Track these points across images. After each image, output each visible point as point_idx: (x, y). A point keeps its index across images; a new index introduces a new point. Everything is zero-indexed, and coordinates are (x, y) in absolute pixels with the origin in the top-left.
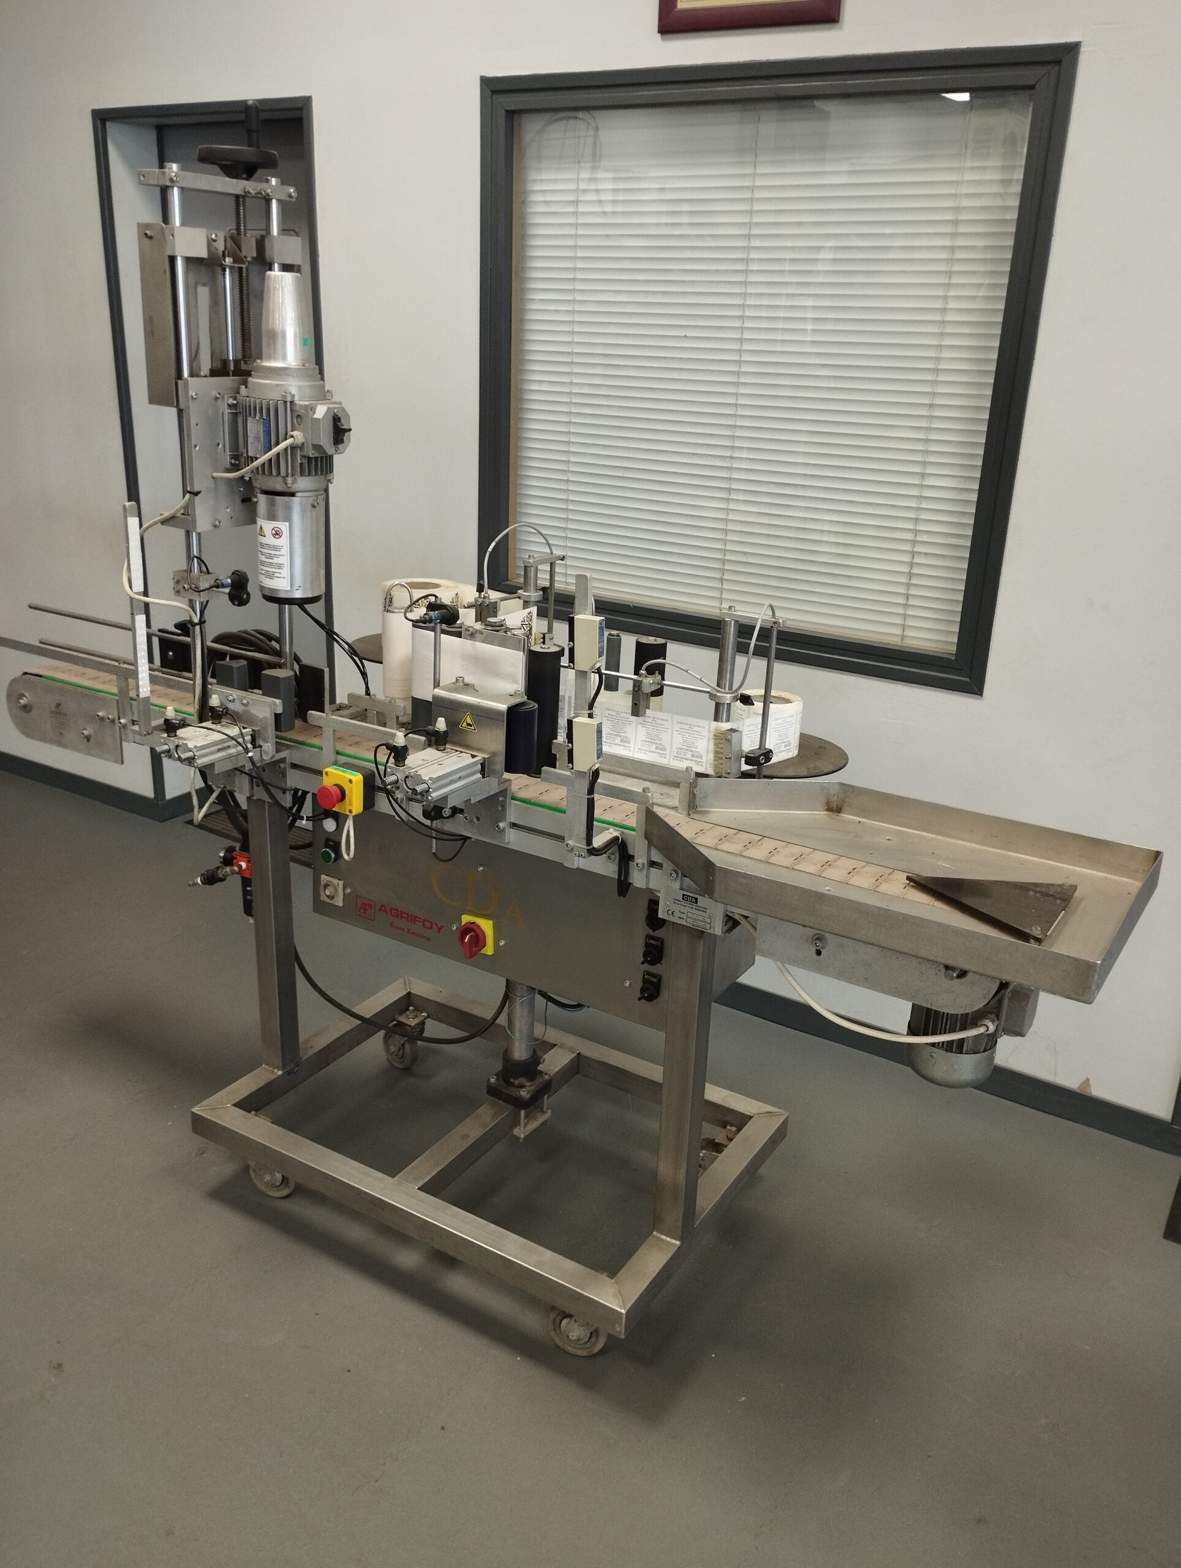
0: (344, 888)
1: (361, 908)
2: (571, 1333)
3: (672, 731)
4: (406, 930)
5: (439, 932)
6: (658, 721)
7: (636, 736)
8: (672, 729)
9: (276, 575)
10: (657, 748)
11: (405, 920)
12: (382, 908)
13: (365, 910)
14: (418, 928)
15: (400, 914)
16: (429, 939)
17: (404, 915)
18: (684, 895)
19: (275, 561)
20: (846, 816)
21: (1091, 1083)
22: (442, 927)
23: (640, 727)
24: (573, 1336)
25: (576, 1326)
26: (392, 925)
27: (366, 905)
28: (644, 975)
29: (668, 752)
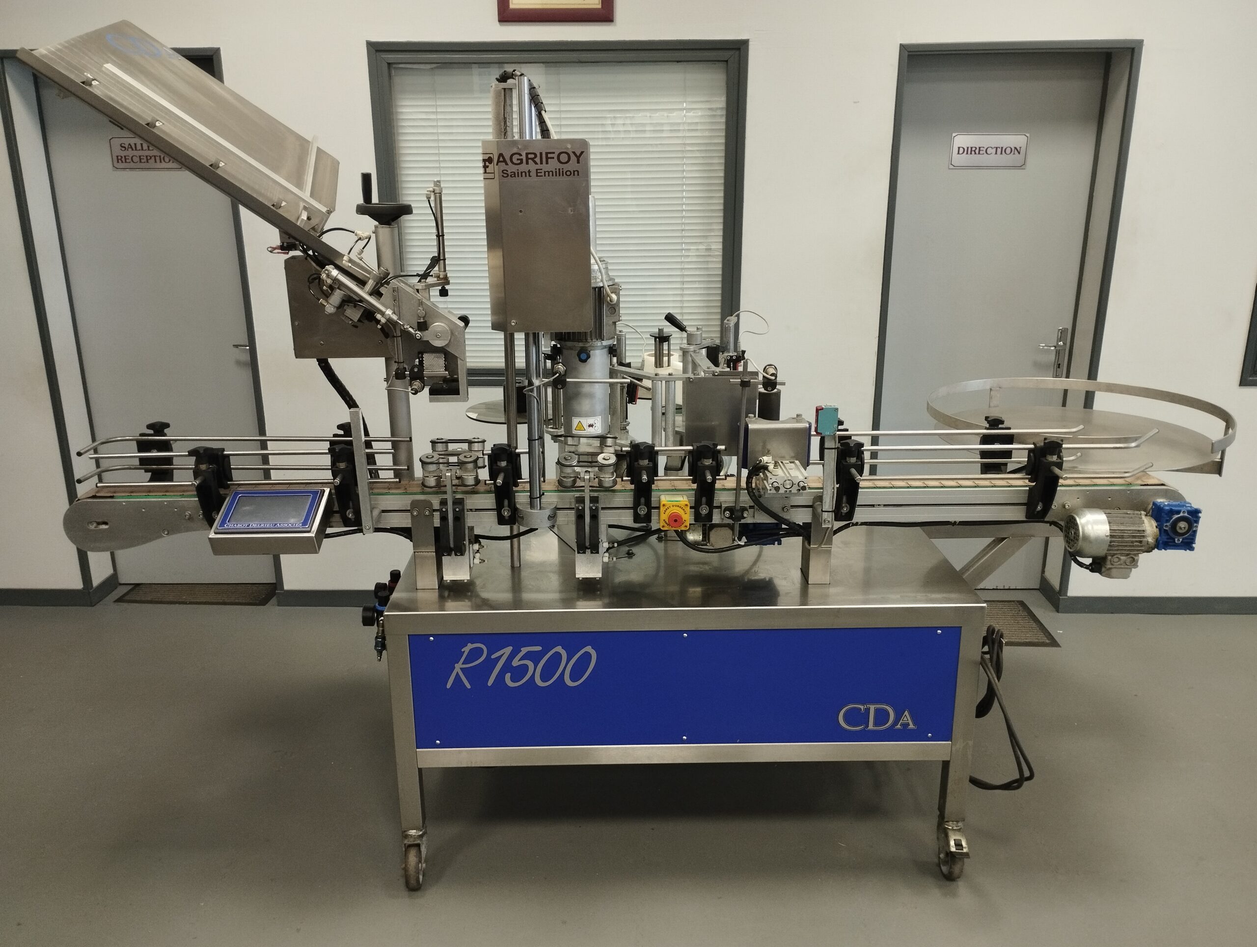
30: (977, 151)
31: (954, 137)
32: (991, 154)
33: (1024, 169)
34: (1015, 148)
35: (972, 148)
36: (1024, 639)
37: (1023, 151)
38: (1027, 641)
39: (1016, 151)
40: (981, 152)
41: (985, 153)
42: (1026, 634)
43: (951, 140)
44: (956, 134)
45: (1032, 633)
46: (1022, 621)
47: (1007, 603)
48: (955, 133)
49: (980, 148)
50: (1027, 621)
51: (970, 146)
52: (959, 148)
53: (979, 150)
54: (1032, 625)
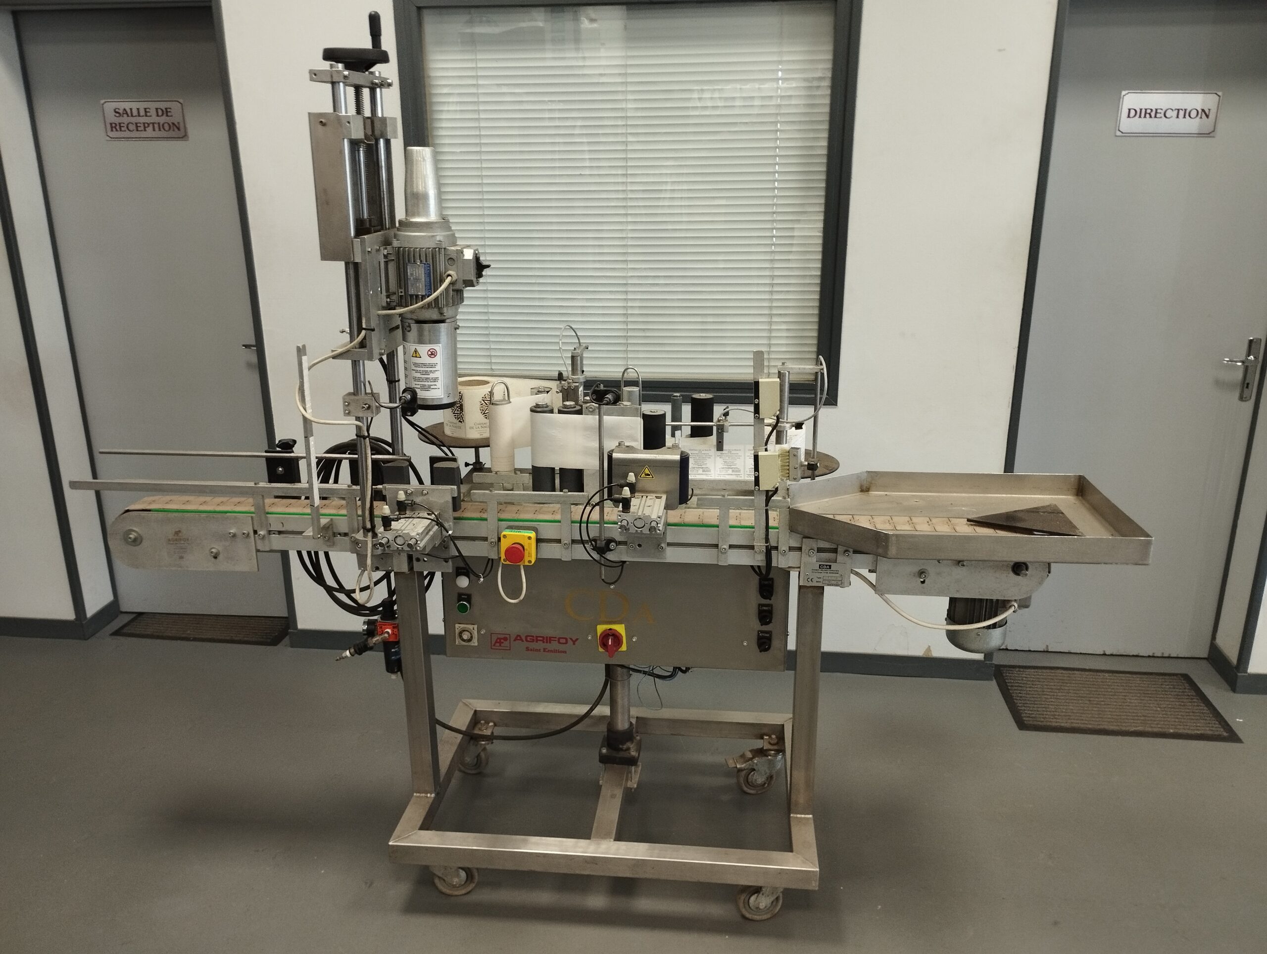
0: (478, 632)
1: (496, 642)
2: (761, 904)
3: (745, 458)
4: (542, 650)
5: (574, 644)
6: (733, 452)
7: (715, 465)
8: (745, 456)
9: (432, 387)
10: (733, 471)
11: (541, 642)
12: (518, 638)
13: (500, 643)
14: (554, 645)
15: (535, 639)
16: (565, 652)
17: (539, 638)
18: (820, 565)
19: (432, 376)
20: (873, 493)
21: (931, 649)
22: (577, 639)
23: (718, 459)
24: (763, 906)
25: (763, 898)
26: (527, 649)
27: (500, 639)
28: (759, 634)
29: (742, 472)
30: (1153, 114)
31: (1124, 96)
32: (1172, 117)
33: (1213, 137)
34: (1203, 110)
35: (1146, 110)
36: (1194, 730)
37: (1212, 116)
38: (1199, 732)
39: (1204, 115)
40: (1158, 115)
41: (1163, 116)
42: (1196, 723)
43: (1119, 99)
44: (1127, 92)
45: (1205, 721)
46: (1190, 704)
47: (1168, 677)
48: (1125, 90)
49: (1156, 110)
50: (1196, 704)
51: (1144, 107)
52: (1129, 110)
53: (1156, 113)
54: (1204, 710)
